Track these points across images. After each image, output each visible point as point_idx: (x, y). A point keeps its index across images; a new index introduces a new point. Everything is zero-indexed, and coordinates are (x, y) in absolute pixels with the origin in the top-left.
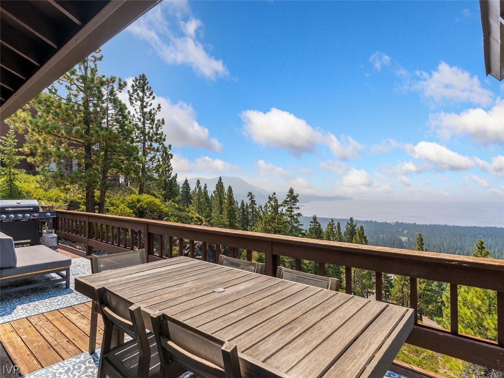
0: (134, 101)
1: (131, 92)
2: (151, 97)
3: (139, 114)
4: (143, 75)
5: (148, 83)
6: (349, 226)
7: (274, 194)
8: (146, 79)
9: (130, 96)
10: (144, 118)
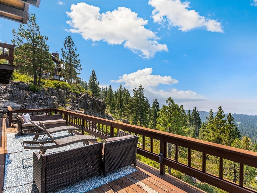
0: (66, 47)
1: (65, 43)
2: (73, 45)
3: (68, 52)
4: (70, 36)
5: (72, 39)
6: (194, 111)
7: (136, 88)
8: (71, 38)
9: (65, 45)
10: (70, 54)
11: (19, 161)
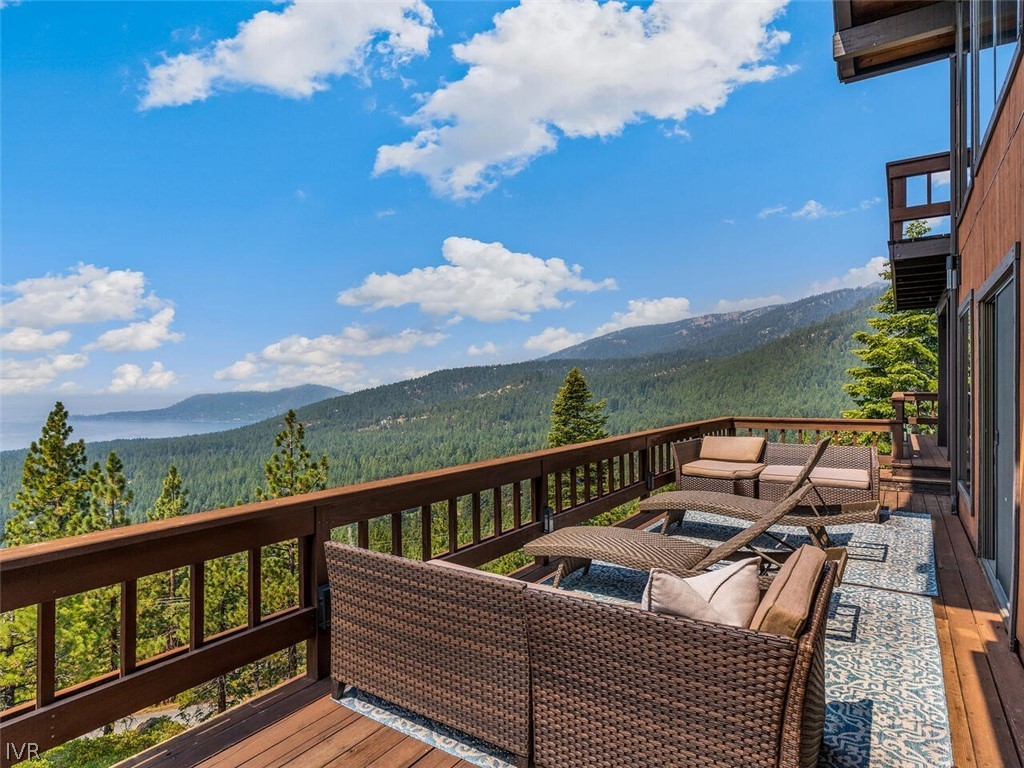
11: (892, 562)
